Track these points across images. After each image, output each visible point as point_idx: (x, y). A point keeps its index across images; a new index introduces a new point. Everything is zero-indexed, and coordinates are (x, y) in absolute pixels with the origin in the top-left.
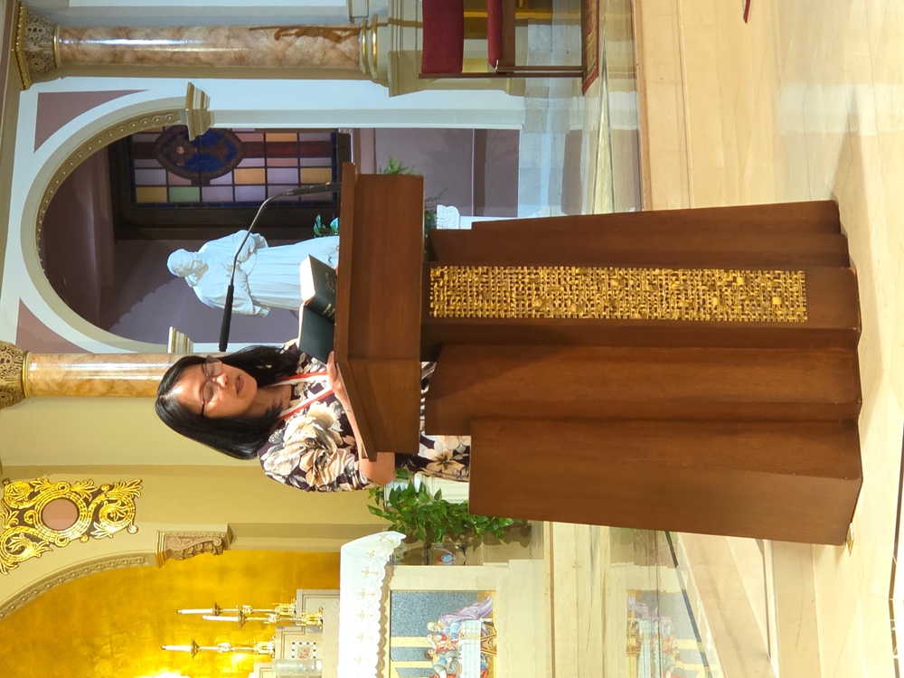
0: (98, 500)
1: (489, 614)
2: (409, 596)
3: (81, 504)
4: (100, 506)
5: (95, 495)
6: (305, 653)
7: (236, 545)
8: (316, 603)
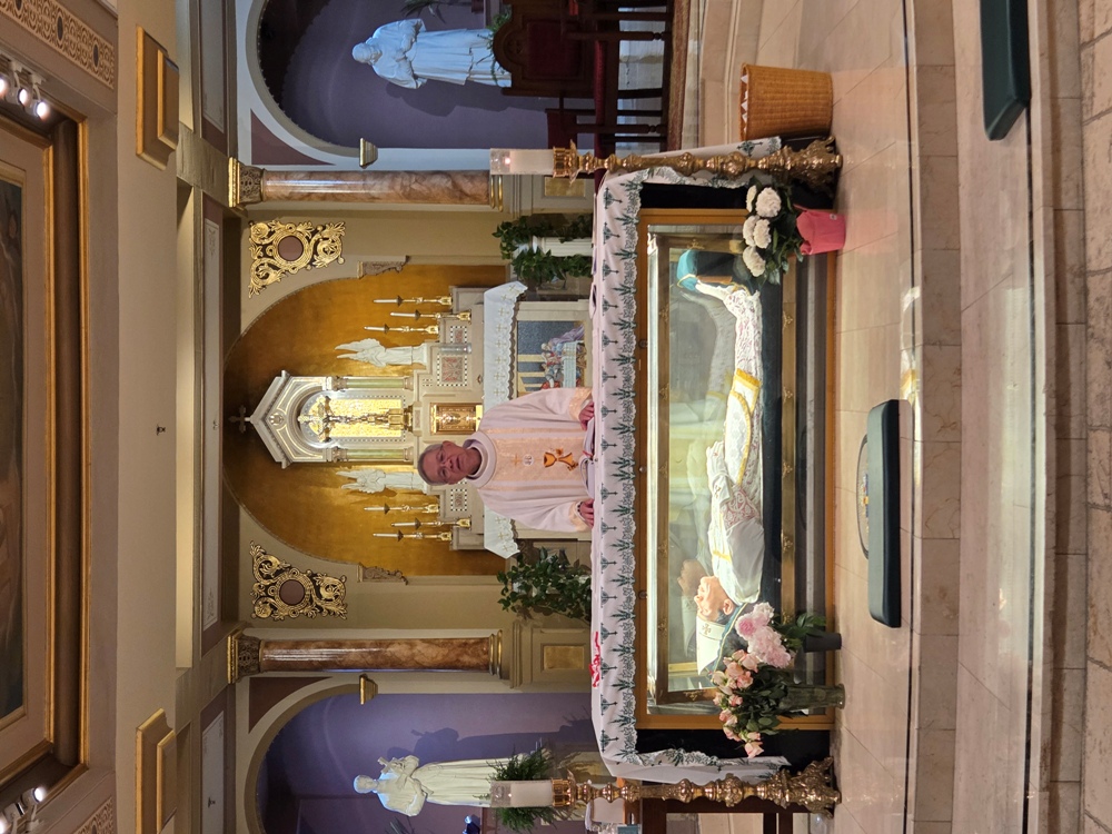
0: (315, 238)
1: (581, 337)
2: (530, 324)
5: (313, 234)
6: (459, 334)
7: (411, 262)
8: (466, 297)
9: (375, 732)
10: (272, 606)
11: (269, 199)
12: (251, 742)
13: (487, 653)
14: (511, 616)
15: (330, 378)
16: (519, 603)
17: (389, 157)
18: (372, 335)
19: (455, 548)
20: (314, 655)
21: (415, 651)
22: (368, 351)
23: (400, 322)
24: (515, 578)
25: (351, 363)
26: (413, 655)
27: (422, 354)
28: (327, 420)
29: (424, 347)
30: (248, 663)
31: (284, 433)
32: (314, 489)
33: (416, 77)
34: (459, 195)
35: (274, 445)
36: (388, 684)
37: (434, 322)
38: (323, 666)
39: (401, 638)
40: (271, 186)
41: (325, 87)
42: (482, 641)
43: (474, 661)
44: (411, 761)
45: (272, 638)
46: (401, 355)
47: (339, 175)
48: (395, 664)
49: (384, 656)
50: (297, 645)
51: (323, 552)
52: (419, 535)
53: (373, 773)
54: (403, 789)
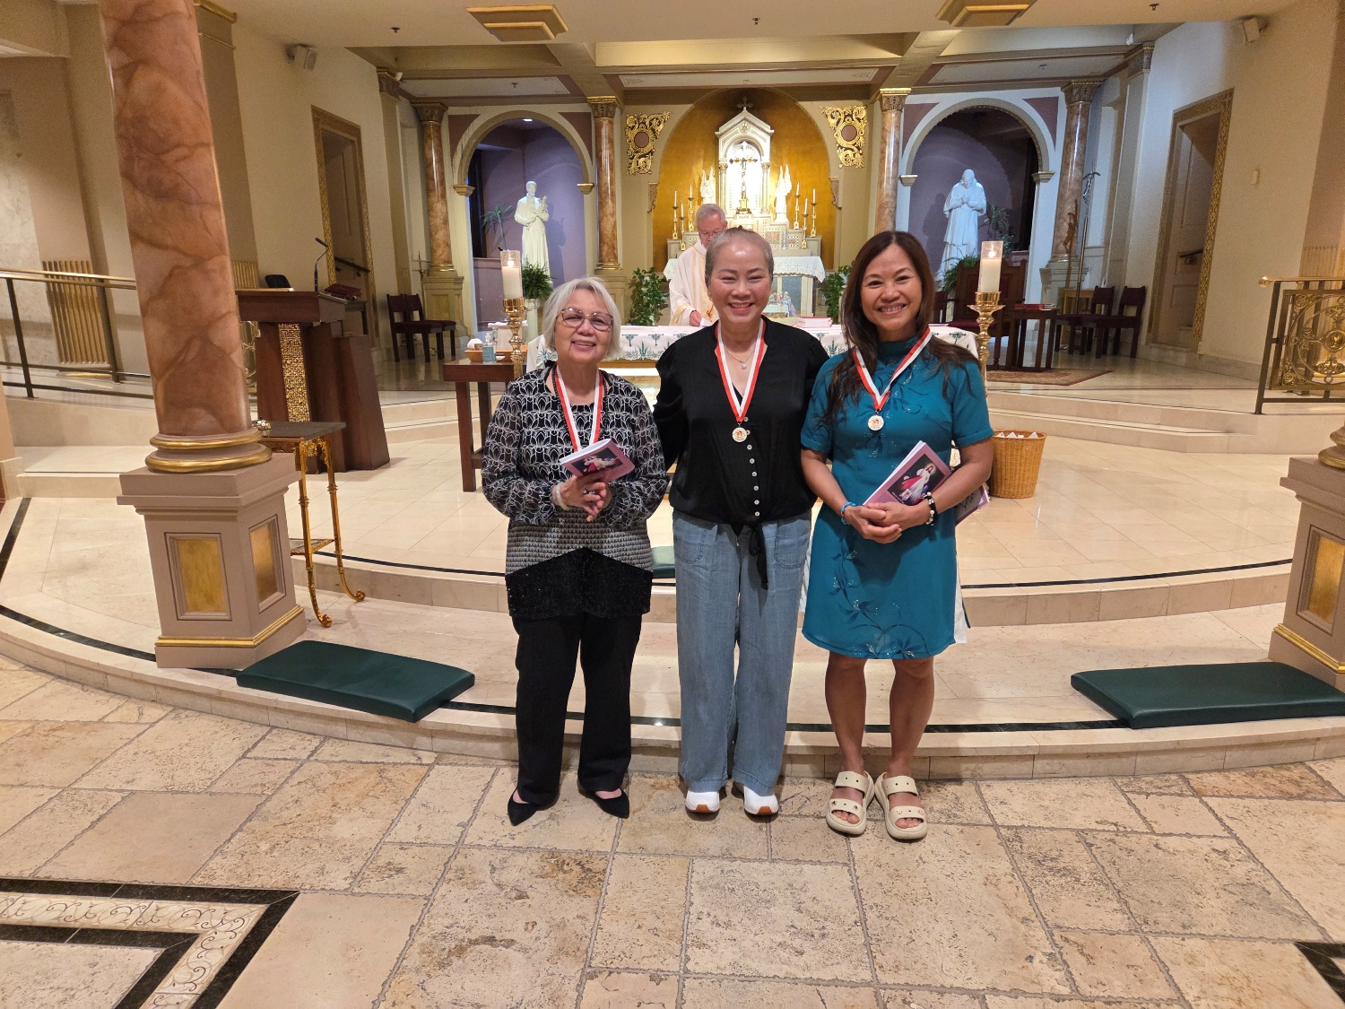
0: (856, 150)
1: (791, 315)
2: (799, 284)
3: (854, 142)
4: (852, 150)
5: (859, 148)
6: (793, 242)
7: (838, 211)
8: (815, 245)
9: (561, 192)
10: (634, 127)
11: (884, 115)
12: (554, 114)
13: (609, 261)
14: (631, 276)
15: (768, 161)
16: (638, 280)
17: (905, 193)
18: (794, 188)
19: (669, 241)
20: (605, 153)
21: (609, 217)
22: (785, 184)
23: (802, 204)
24: (652, 278)
25: (776, 175)
26: (607, 216)
27: (783, 219)
28: (744, 160)
29: (786, 220)
30: (600, 110)
31: (736, 133)
32: (702, 153)
33: (950, 211)
35: (730, 126)
36: (590, 200)
37: (801, 226)
38: (599, 159)
39: (616, 207)
40: (892, 116)
41: (945, 155)
42: (616, 258)
43: (604, 254)
44: (546, 216)
45: (615, 126)
46: (782, 207)
47: (896, 161)
48: (601, 205)
49: (606, 197)
50: (611, 141)
51: (665, 161)
52: (676, 220)
53: (537, 195)
54: (530, 211)
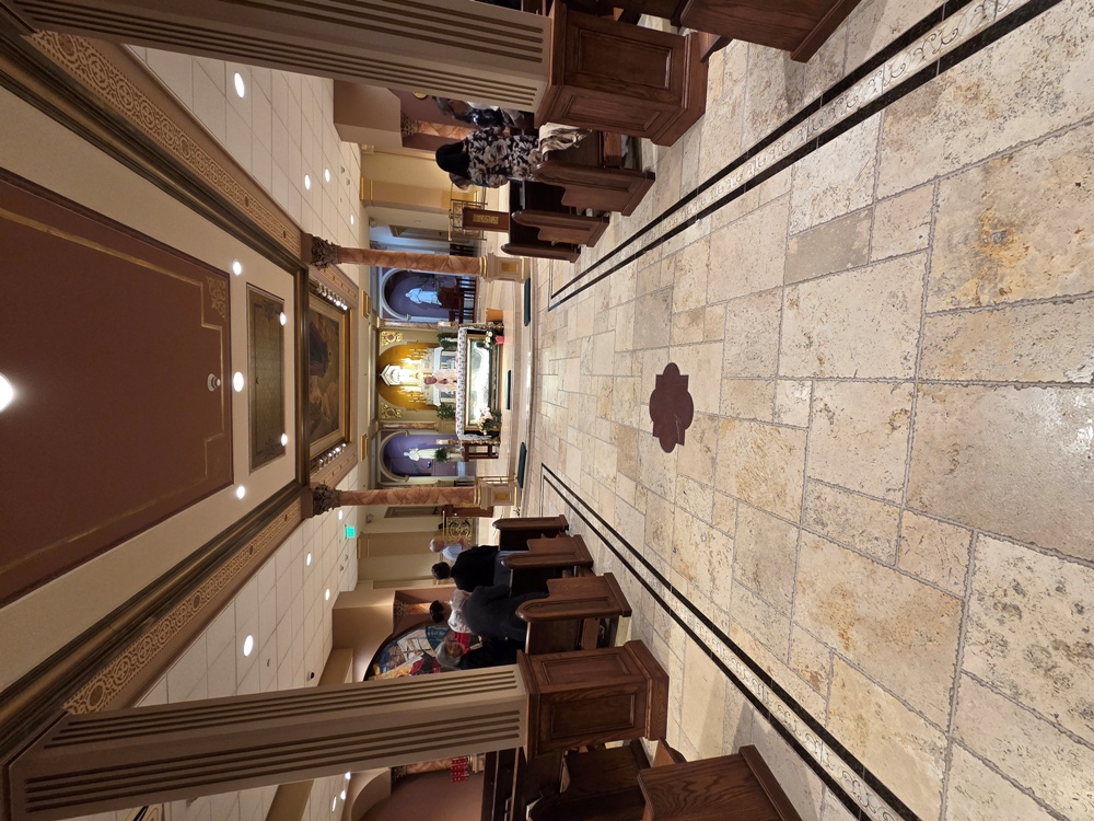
0: (397, 335)
3: (394, 336)
6: (428, 358)
7: (418, 342)
8: (430, 350)
9: (408, 444)
10: (386, 415)
11: (386, 326)
12: (381, 444)
13: (434, 426)
14: (439, 419)
15: (399, 367)
16: (441, 416)
17: (413, 319)
18: (409, 357)
19: (427, 404)
20: (395, 426)
21: (418, 426)
22: (408, 361)
23: (415, 354)
24: (440, 411)
25: (404, 364)
27: (420, 362)
28: (398, 376)
29: (421, 360)
30: (381, 428)
31: (389, 378)
32: (395, 391)
33: (420, 301)
34: (429, 328)
35: (387, 381)
36: (412, 433)
37: (423, 355)
38: (397, 428)
39: (415, 423)
40: (387, 323)
41: (399, 302)
42: (433, 424)
43: (431, 428)
44: (417, 449)
45: (386, 422)
46: (416, 362)
47: (402, 322)
48: (414, 428)
49: (411, 427)
50: (392, 424)
51: (398, 404)
52: (419, 401)
53: (408, 452)
54: (415, 455)
